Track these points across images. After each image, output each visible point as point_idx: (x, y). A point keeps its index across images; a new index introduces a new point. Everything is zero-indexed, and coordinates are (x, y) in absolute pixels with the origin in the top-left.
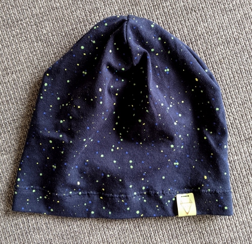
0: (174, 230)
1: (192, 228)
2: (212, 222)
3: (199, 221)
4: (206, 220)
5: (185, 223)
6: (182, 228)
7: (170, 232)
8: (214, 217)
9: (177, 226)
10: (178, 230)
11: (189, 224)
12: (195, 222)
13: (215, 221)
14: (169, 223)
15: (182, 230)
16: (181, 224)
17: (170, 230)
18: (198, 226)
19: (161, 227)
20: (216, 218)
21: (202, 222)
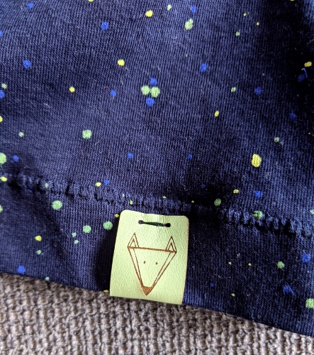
0: (90, 337)
1: (156, 345)
2: (236, 341)
3: (190, 327)
4: (215, 330)
5: (134, 322)
6: (120, 335)
7: (75, 342)
8: (246, 326)
9: (104, 326)
10: (105, 339)
11: (147, 329)
12: (172, 328)
13: (247, 340)
14: (76, 310)
15: (118, 344)
16: (119, 323)
17: (77, 333)
18: (180, 344)
19: (46, 319)
20: (252, 330)
21: (199, 332)
